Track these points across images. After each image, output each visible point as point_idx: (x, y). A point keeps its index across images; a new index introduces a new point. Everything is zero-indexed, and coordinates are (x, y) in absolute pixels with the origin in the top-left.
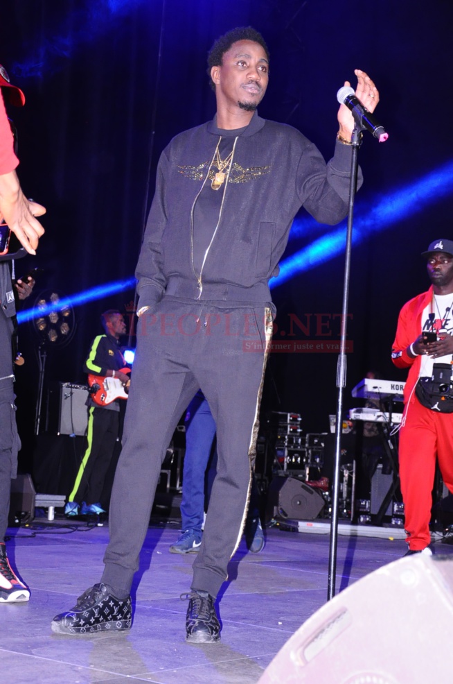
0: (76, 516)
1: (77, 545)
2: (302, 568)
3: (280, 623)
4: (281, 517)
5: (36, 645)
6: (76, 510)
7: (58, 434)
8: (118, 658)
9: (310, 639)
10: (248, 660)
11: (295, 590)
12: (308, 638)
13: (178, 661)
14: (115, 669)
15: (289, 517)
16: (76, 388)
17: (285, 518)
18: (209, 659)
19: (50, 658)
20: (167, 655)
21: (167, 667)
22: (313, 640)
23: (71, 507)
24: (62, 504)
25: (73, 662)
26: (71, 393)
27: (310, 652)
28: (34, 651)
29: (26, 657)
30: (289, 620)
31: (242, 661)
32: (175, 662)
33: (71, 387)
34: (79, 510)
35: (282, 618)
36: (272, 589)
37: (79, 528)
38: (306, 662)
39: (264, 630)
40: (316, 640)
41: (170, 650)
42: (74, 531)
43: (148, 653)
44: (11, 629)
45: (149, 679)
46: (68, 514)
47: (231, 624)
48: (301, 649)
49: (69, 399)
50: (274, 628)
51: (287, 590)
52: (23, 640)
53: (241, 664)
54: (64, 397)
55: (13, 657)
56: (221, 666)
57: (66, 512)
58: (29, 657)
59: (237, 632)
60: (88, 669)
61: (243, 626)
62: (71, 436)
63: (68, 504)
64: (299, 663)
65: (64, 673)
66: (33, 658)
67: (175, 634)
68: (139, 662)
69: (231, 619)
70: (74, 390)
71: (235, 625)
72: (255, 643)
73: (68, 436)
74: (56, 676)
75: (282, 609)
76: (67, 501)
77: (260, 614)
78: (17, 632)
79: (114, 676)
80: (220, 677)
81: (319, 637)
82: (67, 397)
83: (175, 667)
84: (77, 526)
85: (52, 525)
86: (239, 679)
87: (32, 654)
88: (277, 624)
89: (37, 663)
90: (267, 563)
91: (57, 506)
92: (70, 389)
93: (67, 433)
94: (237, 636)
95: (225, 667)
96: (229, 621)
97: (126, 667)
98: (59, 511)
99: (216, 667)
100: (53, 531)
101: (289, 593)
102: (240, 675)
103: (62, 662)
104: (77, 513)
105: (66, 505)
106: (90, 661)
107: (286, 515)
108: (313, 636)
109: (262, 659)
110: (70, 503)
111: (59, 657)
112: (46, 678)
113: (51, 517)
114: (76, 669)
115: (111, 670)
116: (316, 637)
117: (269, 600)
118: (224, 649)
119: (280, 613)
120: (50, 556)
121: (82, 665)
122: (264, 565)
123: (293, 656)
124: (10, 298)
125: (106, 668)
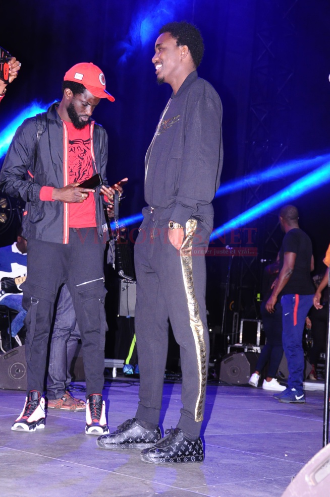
0: (131, 374)
1: (134, 396)
2: (298, 415)
3: (286, 455)
4: (280, 377)
5: (116, 465)
6: (131, 370)
7: (118, 316)
8: (173, 476)
9: (319, 467)
10: (265, 481)
11: (294, 432)
12: (317, 467)
13: (216, 479)
14: (173, 484)
15: (285, 378)
16: (131, 283)
17: (283, 378)
18: (237, 479)
19: (126, 474)
20: (207, 475)
21: (208, 484)
22: (321, 468)
23: (128, 368)
24: (122, 366)
25: (142, 477)
26: (127, 287)
27: (319, 477)
28: (115, 469)
29: (110, 473)
30: (293, 453)
31: (261, 482)
32: (213, 481)
33: (127, 282)
34: (134, 370)
35: (287, 452)
36: (278, 431)
37: (135, 384)
38: (317, 483)
39: (275, 460)
40: (323, 468)
41: (210, 472)
42: (132, 385)
43: (194, 474)
44: (98, 454)
45: (197, 492)
46: (125, 373)
47: (250, 454)
48: (312, 474)
49: (126, 290)
50: (282, 458)
51: (289, 432)
52: (107, 461)
53: (261, 483)
54: (122, 289)
55: (102, 473)
56: (246, 484)
57: (124, 372)
58: (112, 473)
59: (256, 461)
60: (153, 483)
61: (260, 456)
62: (127, 317)
63: (126, 366)
64: (311, 483)
65: (138, 485)
66: (115, 474)
67: (211, 461)
68: (188, 479)
69: (250, 451)
70: (129, 284)
71: (254, 456)
72: (269, 469)
73: (125, 317)
74: (133, 487)
75: (287, 445)
76: (125, 364)
77: (270, 448)
78: (102, 456)
79: (172, 488)
80: (246, 492)
81: (325, 466)
82: (124, 289)
83: (214, 484)
84: (134, 382)
85: (116, 381)
86: (260, 494)
87: (114, 471)
88: (284, 456)
89: (119, 478)
90: (273, 411)
91: (119, 367)
92: (126, 283)
93: (125, 315)
94: (256, 463)
95: (249, 485)
96: (249, 452)
97: (179, 482)
98: (120, 371)
99: (243, 485)
100: (116, 385)
101: (290, 433)
102: (261, 491)
103: (135, 477)
104: (132, 373)
105: (124, 367)
106: (154, 478)
107: (283, 376)
108: (321, 465)
109: (275, 480)
110: (127, 365)
111: (132, 474)
112: (125, 488)
113: (114, 375)
114: (145, 482)
115: (170, 484)
116: (323, 466)
117: (276, 438)
118: (247, 472)
119: (285, 448)
120: (117, 403)
121: (150, 480)
122: (271, 413)
123: (307, 479)
124: (105, 229)
125: (166, 483)
